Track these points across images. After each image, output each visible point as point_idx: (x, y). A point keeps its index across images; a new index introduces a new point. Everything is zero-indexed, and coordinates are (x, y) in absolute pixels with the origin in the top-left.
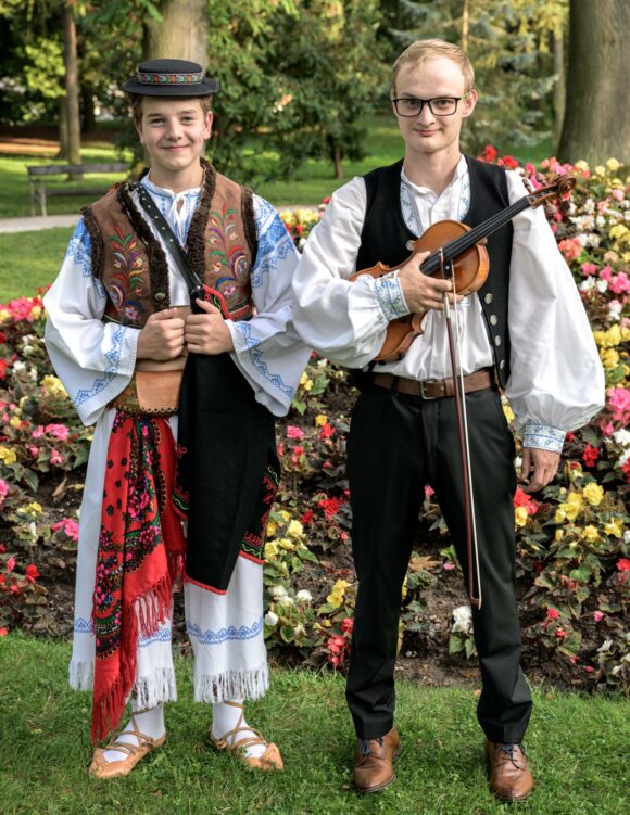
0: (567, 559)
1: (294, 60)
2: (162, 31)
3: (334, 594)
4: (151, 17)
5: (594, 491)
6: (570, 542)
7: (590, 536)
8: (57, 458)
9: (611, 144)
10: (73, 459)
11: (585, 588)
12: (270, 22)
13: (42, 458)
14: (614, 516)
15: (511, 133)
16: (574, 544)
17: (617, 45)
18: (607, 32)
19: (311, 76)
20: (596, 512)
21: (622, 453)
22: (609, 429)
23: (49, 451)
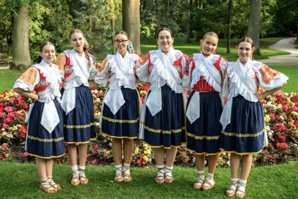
1: (48, 26)
2: (18, 18)
4: (14, 14)
12: (42, 16)
15: (103, 46)
18: (132, 22)
19: (53, 31)
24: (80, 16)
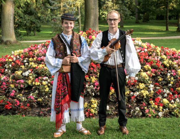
1: (29, 12)
2: (5, 6)
3: (85, 105)
4: (3, 3)
8: (22, 86)
10: (25, 86)
12: (24, 4)
13: (19, 86)
17: (94, 10)
18: (92, 7)
19: (33, 15)
23: (20, 85)
24: (53, 4)
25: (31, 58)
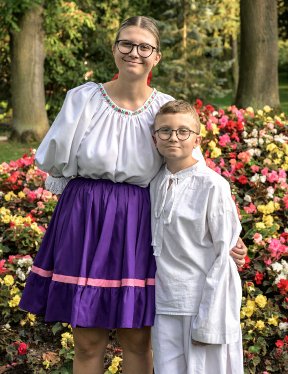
0: (247, 340)
2: (20, 36)
3: (113, 365)
4: (14, 29)
5: (262, 300)
6: (249, 330)
7: (260, 327)
9: (263, 97)
11: (258, 357)
14: (273, 313)
15: (210, 90)
16: (250, 332)
17: (266, 43)
18: (260, 36)
19: (102, 61)
20: (263, 311)
21: (276, 276)
22: (269, 262)
25: (11, 193)
